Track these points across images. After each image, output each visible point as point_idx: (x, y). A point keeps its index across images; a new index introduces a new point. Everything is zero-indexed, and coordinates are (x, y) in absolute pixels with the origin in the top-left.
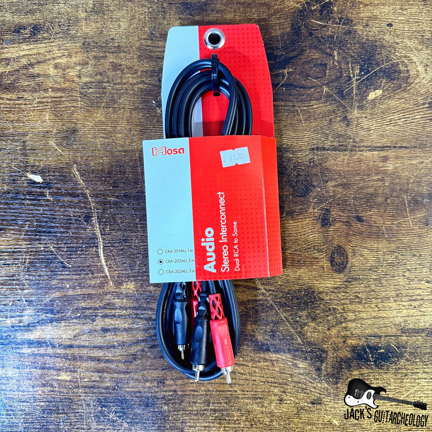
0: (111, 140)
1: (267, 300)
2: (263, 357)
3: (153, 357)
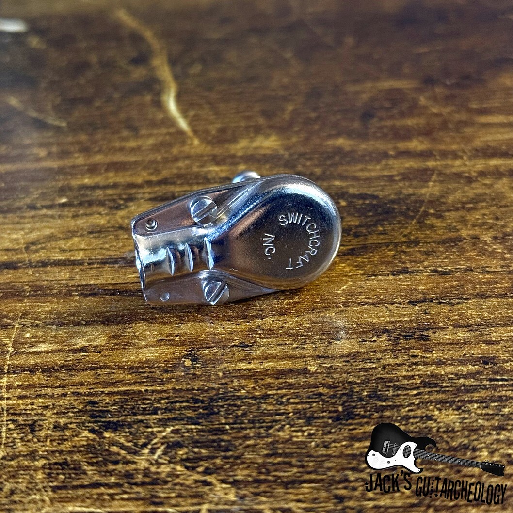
3: (363, 275)
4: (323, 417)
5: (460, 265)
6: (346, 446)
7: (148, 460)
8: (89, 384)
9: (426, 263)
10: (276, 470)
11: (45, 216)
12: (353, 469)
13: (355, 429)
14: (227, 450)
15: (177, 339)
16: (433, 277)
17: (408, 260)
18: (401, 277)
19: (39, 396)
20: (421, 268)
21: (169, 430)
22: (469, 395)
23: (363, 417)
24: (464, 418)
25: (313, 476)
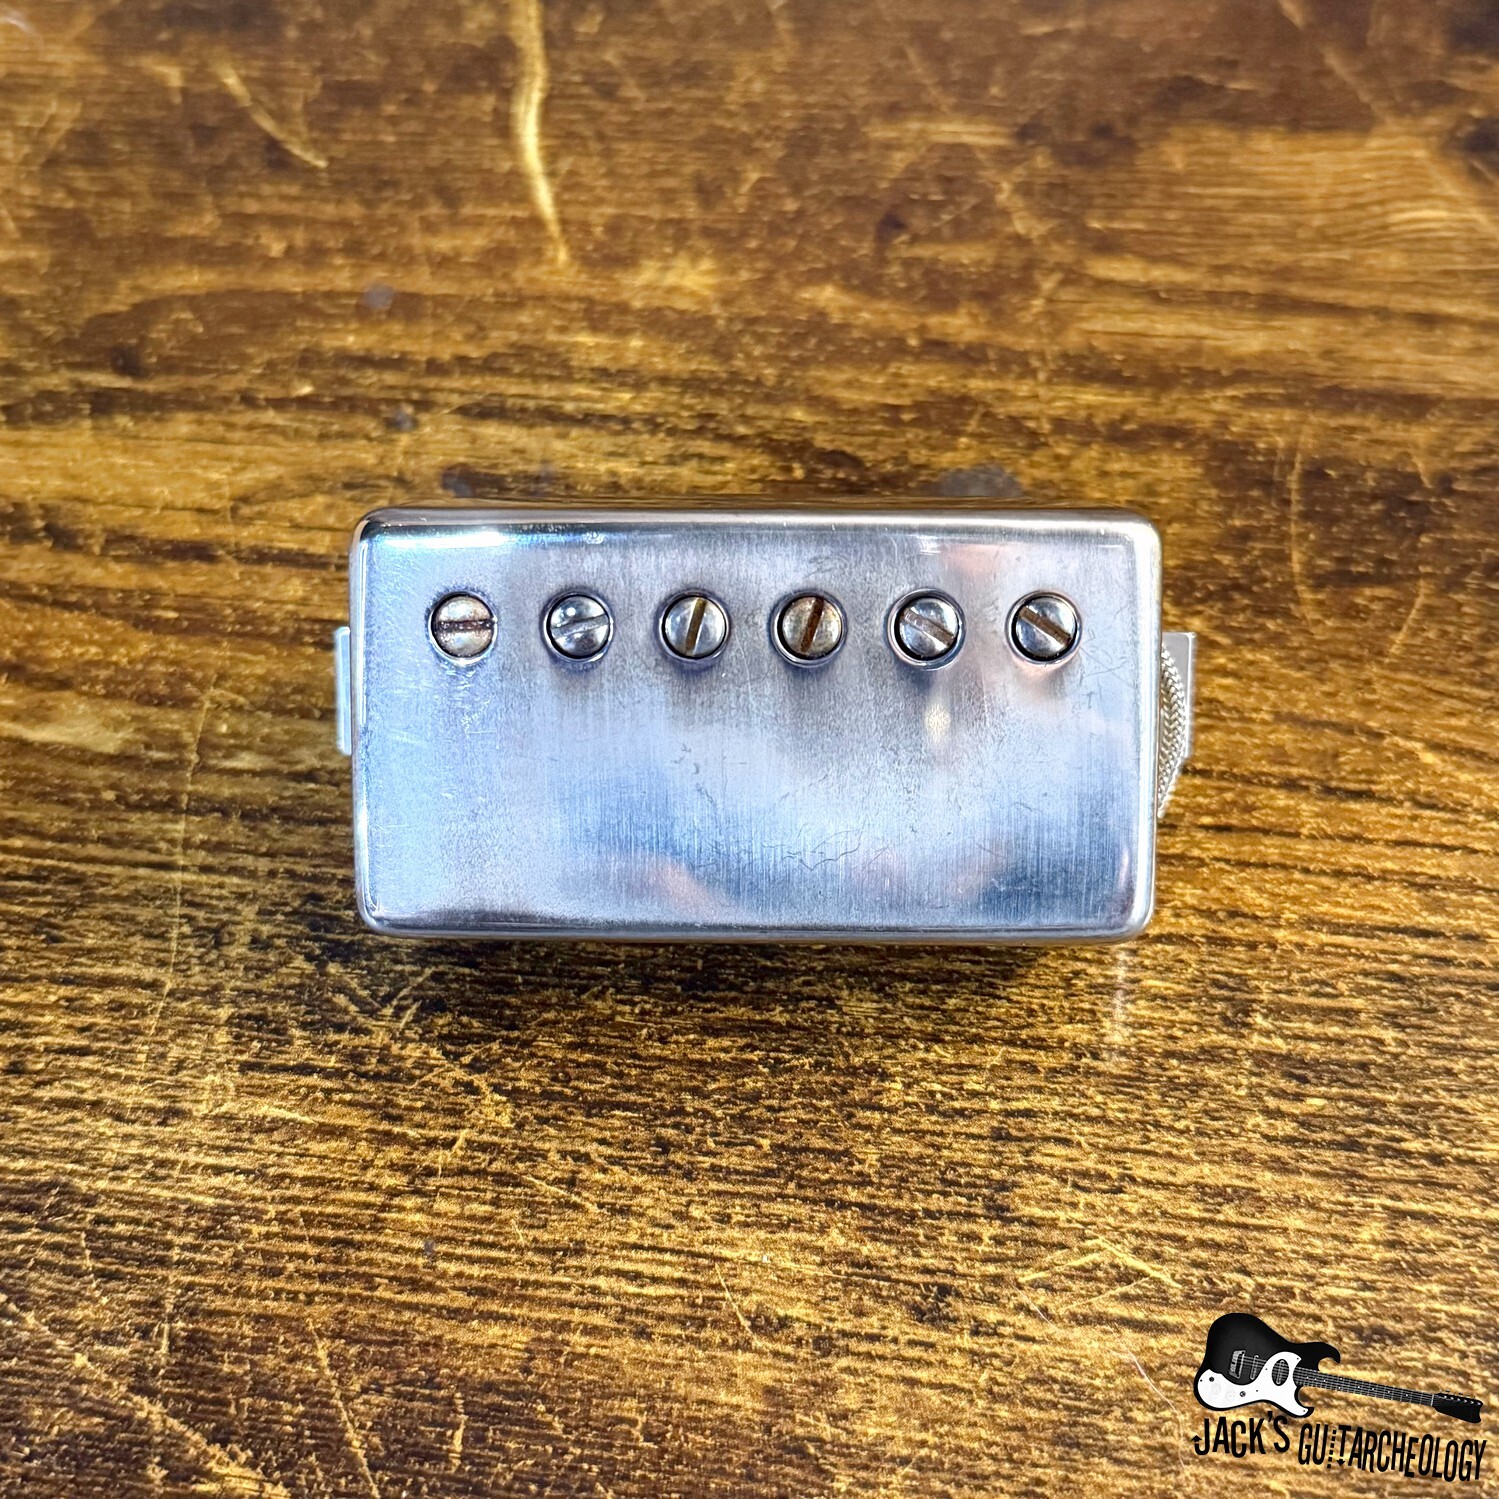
4: (670, 978)
6: (694, 1044)
7: (390, 1030)
8: (315, 855)
10: (578, 1078)
11: (272, 428)
12: (695, 1091)
13: (713, 1010)
14: (512, 1027)
19: (233, 871)
21: (428, 971)
22: (904, 962)
23: (732, 987)
24: (884, 1011)
25: (632, 1097)
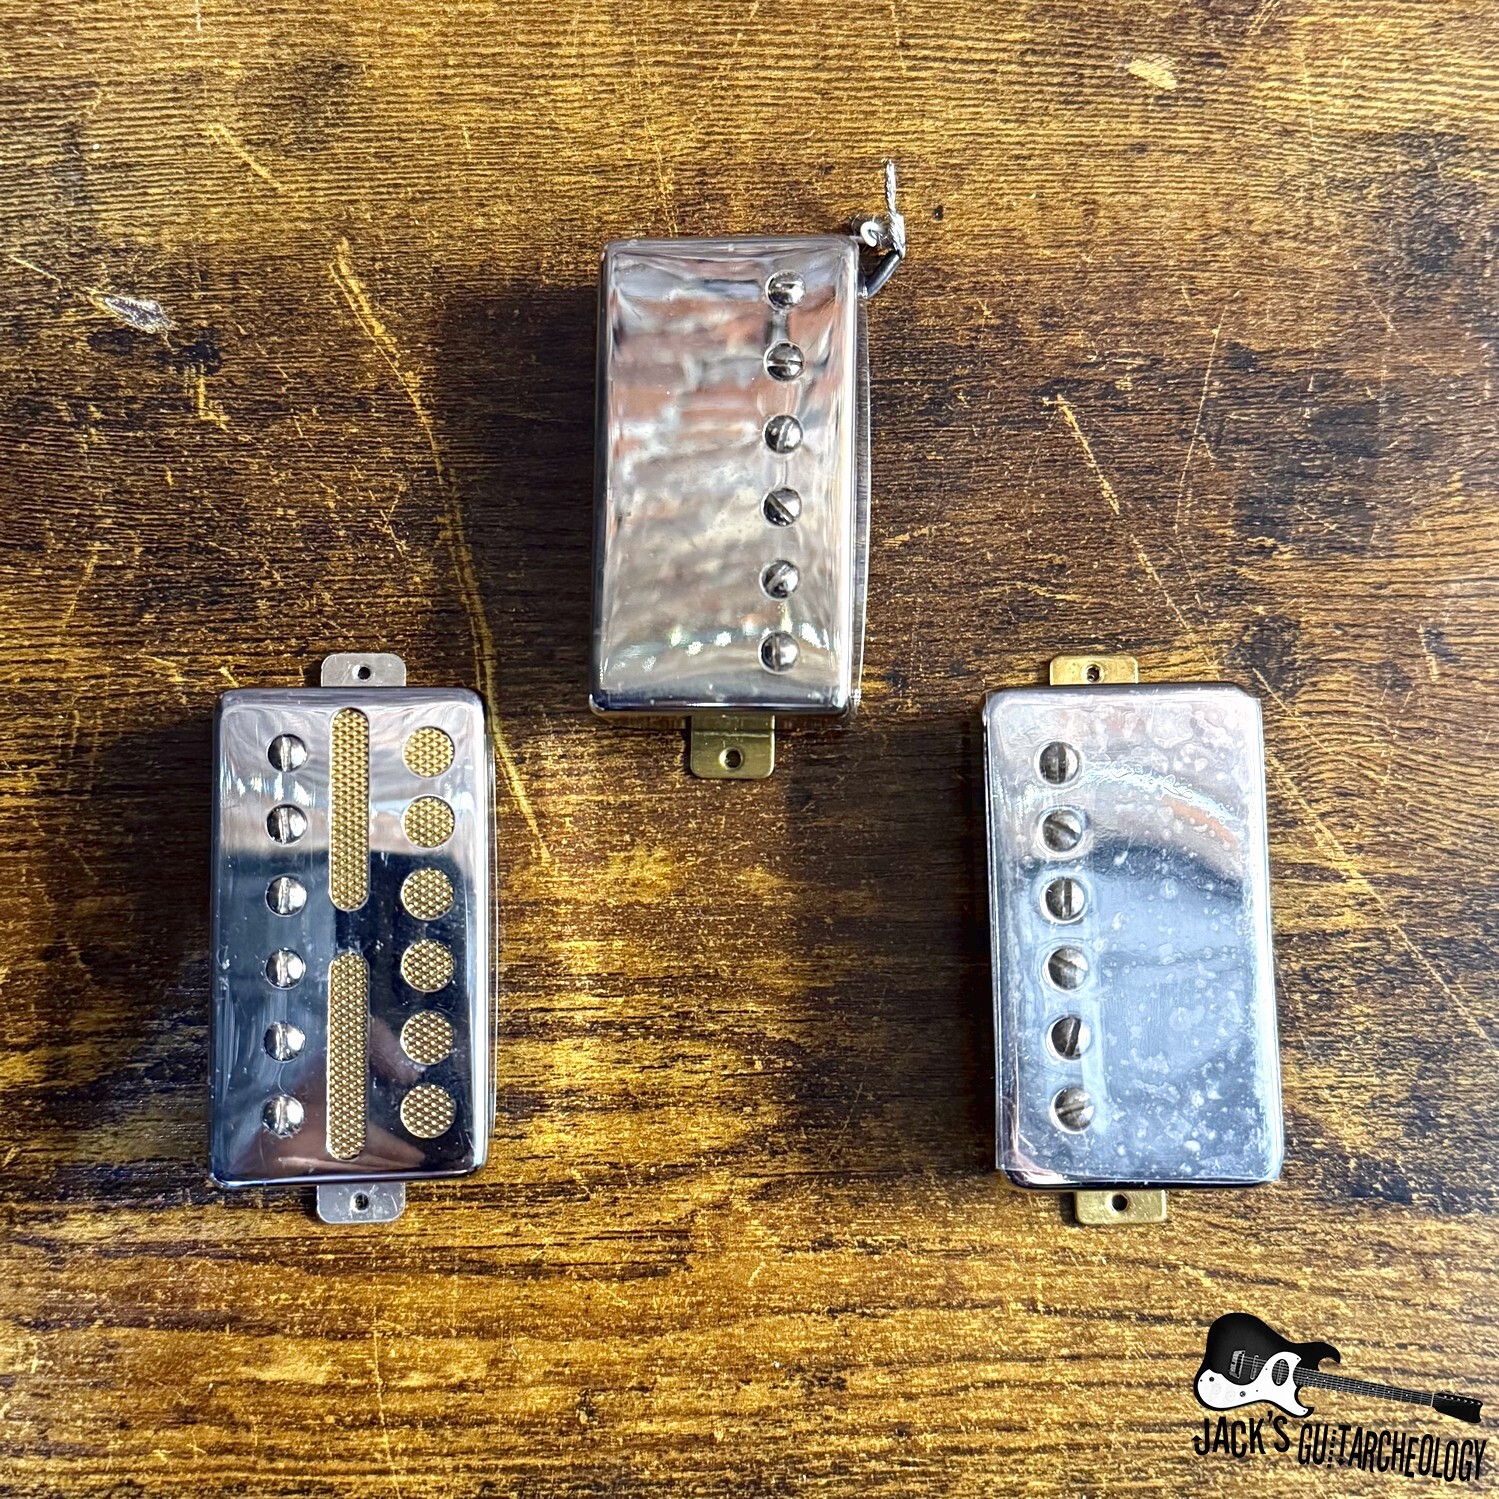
0: (526, 115)
1: (1383, 931)
2: (1376, 1239)
3: (779, 1246)
5: (893, 1232)
9: (853, 1226)
15: (567, 1371)
16: (859, 1258)
17: (835, 1218)
18: (823, 1255)
20: (848, 1237)
